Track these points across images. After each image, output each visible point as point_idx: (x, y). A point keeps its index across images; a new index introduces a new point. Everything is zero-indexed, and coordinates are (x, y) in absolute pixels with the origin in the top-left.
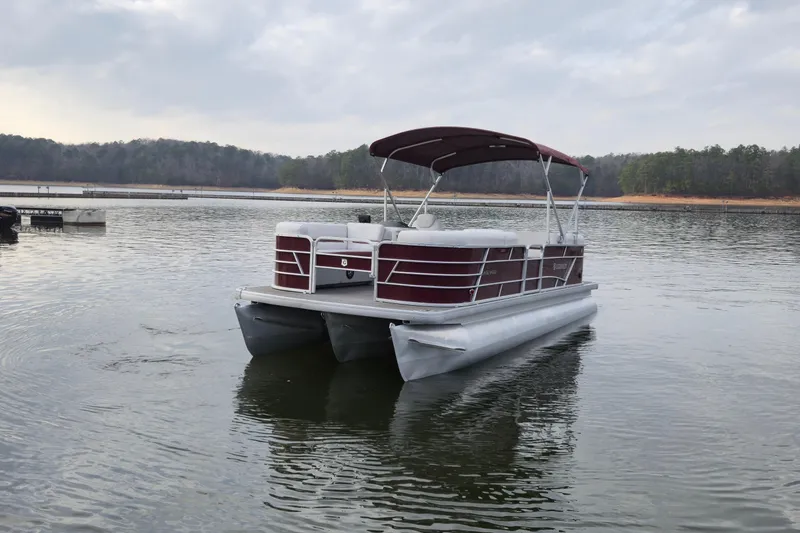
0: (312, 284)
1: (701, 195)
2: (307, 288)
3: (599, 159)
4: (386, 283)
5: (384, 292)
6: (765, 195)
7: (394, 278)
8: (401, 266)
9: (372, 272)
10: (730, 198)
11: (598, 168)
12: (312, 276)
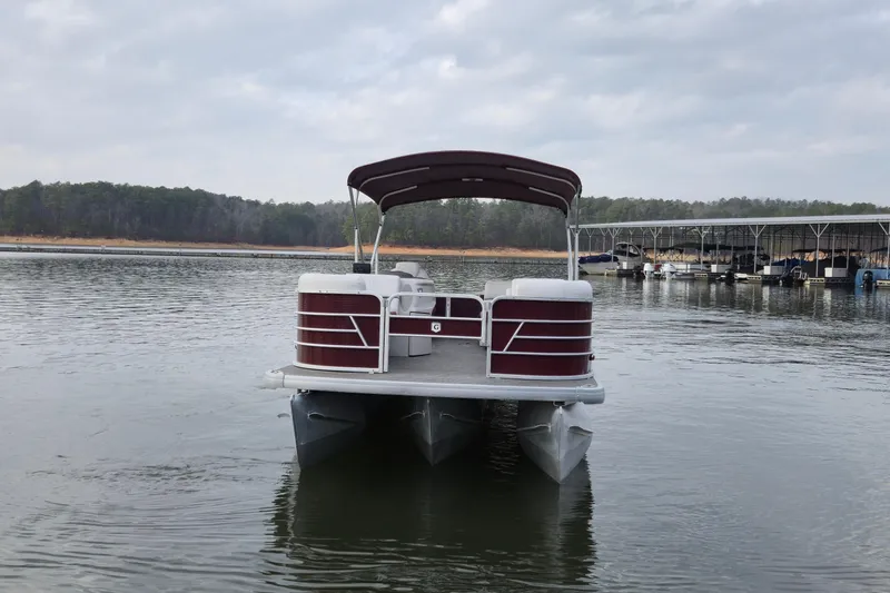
0: (383, 359)
1: (423, 245)
2: (377, 367)
3: (319, 206)
4: (504, 352)
5: (500, 365)
6: (478, 245)
7: (517, 345)
8: (527, 329)
9: (482, 338)
10: (450, 249)
11: (319, 216)
12: (383, 348)
